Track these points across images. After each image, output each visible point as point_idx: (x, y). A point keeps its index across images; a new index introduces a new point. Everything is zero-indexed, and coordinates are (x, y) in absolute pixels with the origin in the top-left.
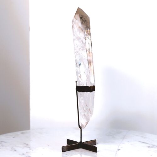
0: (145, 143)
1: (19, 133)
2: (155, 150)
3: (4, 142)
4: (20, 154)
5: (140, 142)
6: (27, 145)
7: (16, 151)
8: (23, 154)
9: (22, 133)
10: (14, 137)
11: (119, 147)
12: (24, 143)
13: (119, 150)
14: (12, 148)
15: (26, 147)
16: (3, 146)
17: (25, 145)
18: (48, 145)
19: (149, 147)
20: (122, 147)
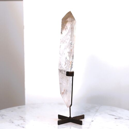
0: (113, 115)
1: (16, 108)
2: (121, 121)
3: (4, 115)
4: (16, 125)
5: (109, 114)
6: (22, 118)
7: (13, 122)
8: (18, 125)
9: (19, 108)
10: (12, 112)
11: (92, 119)
12: (20, 116)
13: (92, 121)
14: (10, 120)
15: (21, 119)
16: (3, 118)
17: (21, 118)
18: (38, 118)
19: (116, 119)
20: (95, 119)
